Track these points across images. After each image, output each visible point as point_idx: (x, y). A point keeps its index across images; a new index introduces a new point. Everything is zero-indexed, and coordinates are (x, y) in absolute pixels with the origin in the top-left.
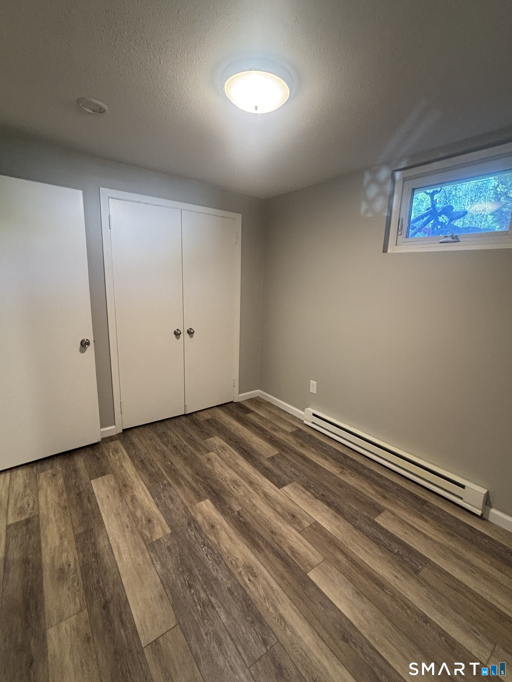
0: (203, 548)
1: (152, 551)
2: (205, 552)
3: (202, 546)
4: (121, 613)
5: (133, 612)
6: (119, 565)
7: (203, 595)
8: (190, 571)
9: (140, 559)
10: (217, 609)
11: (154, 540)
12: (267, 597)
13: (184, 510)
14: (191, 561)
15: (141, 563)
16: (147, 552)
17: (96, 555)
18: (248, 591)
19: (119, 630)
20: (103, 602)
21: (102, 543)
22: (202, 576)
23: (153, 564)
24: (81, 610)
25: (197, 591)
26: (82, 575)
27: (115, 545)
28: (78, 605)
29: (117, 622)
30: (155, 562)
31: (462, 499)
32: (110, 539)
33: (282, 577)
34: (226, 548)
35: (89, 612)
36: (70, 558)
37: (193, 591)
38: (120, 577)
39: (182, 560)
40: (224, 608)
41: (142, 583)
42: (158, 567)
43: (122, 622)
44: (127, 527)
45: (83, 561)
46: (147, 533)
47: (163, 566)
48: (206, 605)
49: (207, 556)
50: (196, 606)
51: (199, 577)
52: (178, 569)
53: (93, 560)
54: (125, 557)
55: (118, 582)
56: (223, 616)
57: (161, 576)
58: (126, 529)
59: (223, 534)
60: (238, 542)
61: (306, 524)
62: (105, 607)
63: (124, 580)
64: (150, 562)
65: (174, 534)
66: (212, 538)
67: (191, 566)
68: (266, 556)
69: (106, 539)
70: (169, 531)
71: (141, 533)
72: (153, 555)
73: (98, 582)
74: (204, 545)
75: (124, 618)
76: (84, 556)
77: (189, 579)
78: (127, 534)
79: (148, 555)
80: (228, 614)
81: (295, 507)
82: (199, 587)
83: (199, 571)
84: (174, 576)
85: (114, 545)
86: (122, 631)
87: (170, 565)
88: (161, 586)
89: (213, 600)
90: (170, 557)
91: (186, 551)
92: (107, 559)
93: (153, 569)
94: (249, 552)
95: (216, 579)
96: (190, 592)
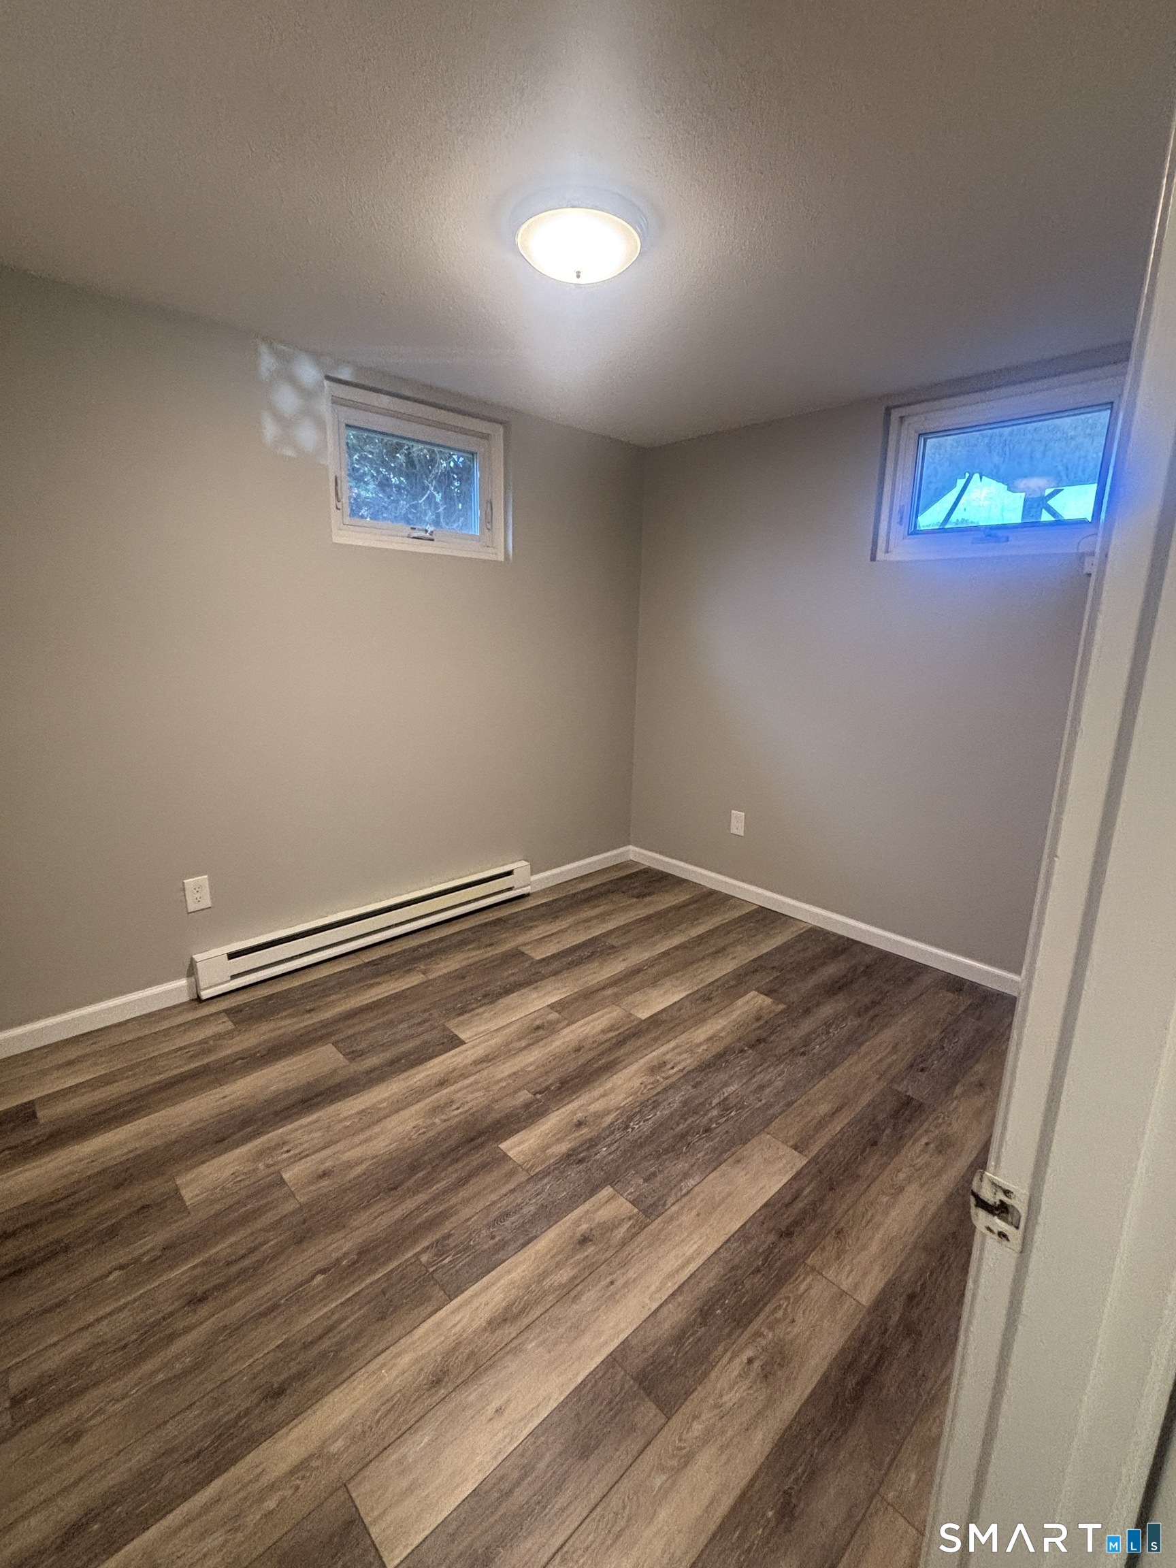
0: (633, 1129)
1: (664, 1205)
2: (641, 1123)
3: (630, 1130)
4: (787, 1206)
5: (775, 1189)
6: (710, 1250)
7: (715, 1113)
8: (683, 1136)
9: (686, 1218)
10: (726, 1094)
11: (636, 1210)
12: (691, 1051)
13: (541, 1179)
14: (665, 1138)
15: (694, 1213)
16: (668, 1212)
17: (704, 1313)
18: (690, 1068)
19: (806, 1197)
20: (784, 1241)
21: (674, 1317)
22: (686, 1120)
23: (688, 1192)
24: (813, 1269)
25: (711, 1120)
26: (757, 1314)
27: (670, 1284)
28: (808, 1280)
29: (799, 1205)
30: (684, 1191)
31: (510, 889)
32: (655, 1306)
33: (656, 1039)
34: (626, 1098)
35: (806, 1254)
36: (736, 1373)
37: (714, 1125)
38: (733, 1235)
39: (667, 1151)
40: (721, 1088)
41: (729, 1194)
42: (691, 1182)
43: (795, 1198)
44: (612, 1283)
45: (730, 1335)
46: (621, 1232)
47: (686, 1175)
48: (725, 1106)
49: (648, 1120)
50: (732, 1117)
51: (689, 1121)
52: (685, 1153)
53: (718, 1311)
54: (690, 1250)
55: (743, 1234)
56: (732, 1088)
57: (708, 1171)
58: (619, 1283)
59: (597, 1107)
60: (609, 1085)
61: (554, 1016)
62: (787, 1234)
63: (736, 1226)
64: (687, 1198)
65: (611, 1178)
66: (608, 1119)
67: (673, 1137)
68: (628, 1055)
69: (660, 1315)
70: (607, 1191)
71: (623, 1244)
72: (670, 1200)
73: (758, 1270)
74: (627, 1127)
75: (788, 1199)
76: (718, 1341)
77: (697, 1133)
78: (631, 1274)
79: (674, 1208)
80: (726, 1084)
81: (518, 1025)
82: (705, 1120)
83: (678, 1125)
84: (699, 1155)
85: (671, 1287)
86: (805, 1193)
87: (682, 1165)
88: (723, 1167)
89: (715, 1102)
90: (666, 1172)
91: (647, 1150)
92: (708, 1282)
93: (696, 1189)
94: (625, 1071)
95: (685, 1103)
96: (716, 1128)
